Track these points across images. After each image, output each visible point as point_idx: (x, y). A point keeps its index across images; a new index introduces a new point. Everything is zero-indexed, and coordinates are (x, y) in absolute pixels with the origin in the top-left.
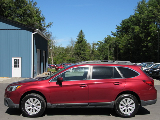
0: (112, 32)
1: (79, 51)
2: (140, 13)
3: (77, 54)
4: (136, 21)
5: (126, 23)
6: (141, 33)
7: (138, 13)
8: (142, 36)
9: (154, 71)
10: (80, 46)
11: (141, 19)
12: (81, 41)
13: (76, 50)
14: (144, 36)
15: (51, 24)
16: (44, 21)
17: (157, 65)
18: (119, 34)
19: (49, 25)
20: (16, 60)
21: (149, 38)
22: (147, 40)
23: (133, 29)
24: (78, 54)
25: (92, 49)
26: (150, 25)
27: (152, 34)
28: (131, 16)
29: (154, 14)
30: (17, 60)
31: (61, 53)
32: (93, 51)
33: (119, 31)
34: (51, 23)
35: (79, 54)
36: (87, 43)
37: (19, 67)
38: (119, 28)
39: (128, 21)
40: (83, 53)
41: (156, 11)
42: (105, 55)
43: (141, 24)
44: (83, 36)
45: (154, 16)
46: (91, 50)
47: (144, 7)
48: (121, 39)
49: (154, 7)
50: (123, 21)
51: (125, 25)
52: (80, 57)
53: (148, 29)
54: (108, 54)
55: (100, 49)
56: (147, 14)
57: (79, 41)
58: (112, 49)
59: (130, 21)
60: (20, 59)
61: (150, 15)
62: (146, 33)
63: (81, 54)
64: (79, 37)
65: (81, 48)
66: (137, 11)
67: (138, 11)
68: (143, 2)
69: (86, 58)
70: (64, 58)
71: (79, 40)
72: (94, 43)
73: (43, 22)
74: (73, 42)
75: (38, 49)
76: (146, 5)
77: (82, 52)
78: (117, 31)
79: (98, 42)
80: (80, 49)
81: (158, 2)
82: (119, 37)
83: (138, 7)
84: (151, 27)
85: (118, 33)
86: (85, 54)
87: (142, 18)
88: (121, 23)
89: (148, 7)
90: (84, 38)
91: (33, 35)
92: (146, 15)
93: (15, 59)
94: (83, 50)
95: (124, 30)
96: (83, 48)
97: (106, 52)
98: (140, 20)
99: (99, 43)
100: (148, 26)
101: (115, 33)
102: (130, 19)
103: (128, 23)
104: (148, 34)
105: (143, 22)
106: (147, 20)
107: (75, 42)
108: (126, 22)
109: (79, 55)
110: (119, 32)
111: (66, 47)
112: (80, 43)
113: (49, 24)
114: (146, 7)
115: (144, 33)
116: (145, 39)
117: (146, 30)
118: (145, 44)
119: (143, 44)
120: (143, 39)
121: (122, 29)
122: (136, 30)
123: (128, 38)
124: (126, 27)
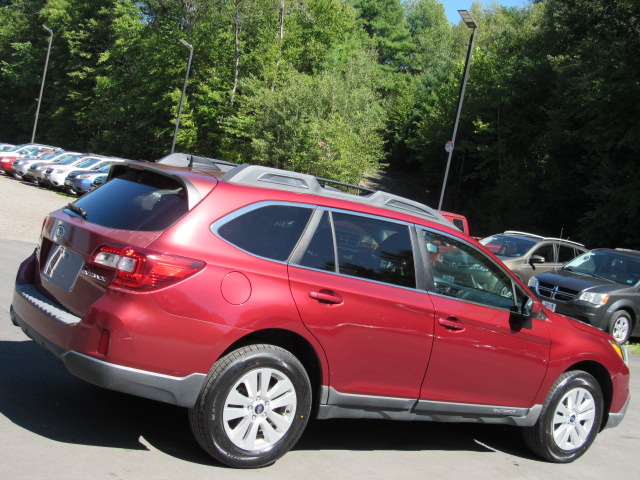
6: (74, 26)
8: (74, 40)
14: (80, 40)
21: (104, 57)
22: (96, 57)
26: (119, 7)
27: (118, 42)
53: (106, 18)
62: (95, 32)
84: (120, 15)
100: (110, 6)
104: (102, 38)
115: (87, 29)
116: (83, 54)
117: (96, 19)
118: (82, 76)
119: (74, 74)
120: (76, 55)
122: (51, 7)
123: (2, 31)
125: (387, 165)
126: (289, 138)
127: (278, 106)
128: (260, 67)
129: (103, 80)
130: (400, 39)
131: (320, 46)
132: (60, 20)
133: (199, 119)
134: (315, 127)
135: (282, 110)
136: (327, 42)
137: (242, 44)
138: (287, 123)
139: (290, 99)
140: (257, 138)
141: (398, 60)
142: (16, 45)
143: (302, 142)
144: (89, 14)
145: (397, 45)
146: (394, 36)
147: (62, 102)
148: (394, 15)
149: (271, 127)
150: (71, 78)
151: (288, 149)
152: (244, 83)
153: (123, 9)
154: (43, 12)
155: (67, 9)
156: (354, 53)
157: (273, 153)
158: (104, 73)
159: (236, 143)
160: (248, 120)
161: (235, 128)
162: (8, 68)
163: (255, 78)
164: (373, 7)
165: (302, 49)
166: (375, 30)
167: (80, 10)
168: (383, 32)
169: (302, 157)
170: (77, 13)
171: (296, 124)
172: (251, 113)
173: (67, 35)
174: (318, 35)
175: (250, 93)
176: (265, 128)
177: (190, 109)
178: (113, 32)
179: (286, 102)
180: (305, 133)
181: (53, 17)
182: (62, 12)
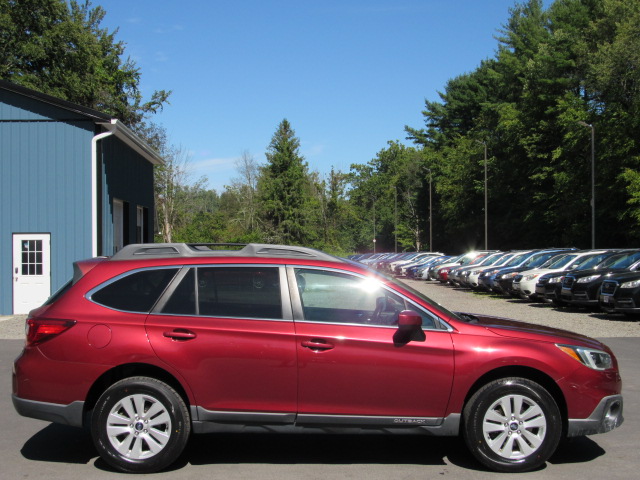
0: (407, 129)
1: (276, 204)
2: (519, 52)
3: (270, 217)
4: (502, 84)
5: (464, 93)
6: (527, 132)
7: (512, 50)
8: (529, 145)
9: (580, 281)
10: (282, 186)
11: (523, 76)
12: (284, 164)
13: (265, 200)
14: (535, 143)
15: (164, 99)
16: (134, 87)
17: (591, 260)
18: (437, 137)
19: (154, 103)
20: (27, 246)
21: (557, 153)
22: (550, 157)
23: (494, 116)
24: (273, 218)
25: (329, 197)
26: (561, 102)
27: (567, 136)
28: (482, 63)
29: (574, 57)
30: (32, 242)
31: (201, 212)
32: (332, 206)
33: (435, 122)
34: (163, 93)
35: (276, 218)
36: (310, 172)
37: (40, 272)
38: (437, 112)
39: (471, 83)
40: (291, 213)
41: (581, 46)
42: (383, 219)
43: (526, 95)
44: (293, 145)
45: (574, 64)
46: (325, 201)
47: (535, 28)
48: (445, 155)
49: (576, 30)
50: (451, 84)
51: (462, 101)
52: (282, 230)
53: (553, 117)
54: (395, 217)
55: (360, 198)
56: (546, 54)
57: (276, 163)
58: (410, 197)
59: (482, 84)
60: (45, 239)
61: (561, 58)
62: (546, 132)
63: (283, 219)
64: (276, 147)
65: (285, 193)
66: (509, 43)
67: (513, 43)
68: (532, 9)
69: (303, 235)
70: (214, 232)
71: (275, 159)
72: (336, 172)
73: (132, 89)
74: (252, 167)
75: (115, 201)
76: (542, 18)
77: (288, 210)
78: (429, 122)
79: (353, 167)
80: (282, 198)
81: (592, 9)
82: (437, 147)
83: (513, 26)
84: (564, 110)
85: (435, 134)
86: (299, 216)
87: (527, 70)
88: (445, 93)
89: (552, 28)
90: (295, 152)
91: (99, 142)
92: (542, 60)
93: (24, 242)
94: (293, 203)
95: (455, 121)
96: (294, 194)
97: (383, 209)
98: (521, 79)
99: (354, 170)
100: (554, 104)
101: (422, 131)
102: (481, 76)
103: (473, 93)
104: (554, 137)
105: (531, 87)
106: (549, 81)
107: (260, 168)
108: (464, 88)
109: (276, 223)
110: (436, 126)
111: (225, 190)
112: (281, 172)
113: (155, 97)
114: (542, 29)
115: (539, 132)
116: (540, 156)
117: (545, 120)
118: (542, 176)
119: (535, 176)
120: (535, 158)
121: (450, 116)
122: (504, 119)
123: (472, 152)
124: (465, 107)
129: (561, 177)
132: (513, 129)
144: (540, 116)
147: (530, 206)
150: (534, 181)
153: (566, 104)
154: (500, 126)
155: (519, 117)
158: (559, 170)
162: (481, 185)
167: (531, 116)
170: (528, 119)
173: (523, 141)
178: (560, 127)
181: (508, 128)
182: (516, 121)
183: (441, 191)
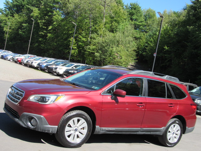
6: (41, 19)
8: (41, 23)
14: (43, 23)
22: (48, 28)
27: (54, 23)
33: (7, 7)
38: (8, 4)
43: (42, 7)
48: (9, 19)
51: (18, 2)
62: (47, 20)
78: (5, 7)
82: (7, 16)
84: (55, 15)
85: (6, 11)
95: (14, 8)
101: (2, 9)
104: (50, 22)
105: (44, 5)
110: (7, 8)
115: (45, 19)
116: (44, 27)
117: (48, 16)
118: (43, 34)
119: (41, 33)
120: (42, 27)
121: (13, 6)
122: (34, 13)
123: (19, 20)
124: (19, 5)
125: (137, 61)
126: (106, 52)
127: (103, 43)
128: (98, 31)
129: (49, 35)
130: (141, 22)
131: (116, 24)
132: (37, 17)
133: (79, 47)
134: (114, 49)
135: (104, 44)
136: (118, 23)
137: (92, 23)
138: (106, 48)
139: (107, 40)
140: (96, 52)
141: (141, 28)
142: (24, 25)
143: (110, 54)
144: (46, 15)
145: (140, 24)
146: (139, 21)
147: (37, 42)
148: (139, 14)
149: (101, 49)
150: (40, 34)
151: (106, 56)
152: (92, 35)
153: (56, 13)
154: (32, 14)
155: (39, 13)
156: (126, 26)
157: (101, 57)
158: (50, 33)
159: (90, 54)
160: (94, 47)
161: (90, 49)
162: (21, 32)
163: (96, 34)
164: (132, 12)
165: (111, 25)
166: (134, 19)
167: (43, 14)
168: (136, 20)
169: (110, 58)
171: (109, 48)
172: (95, 45)
173: (39, 21)
174: (115, 21)
175: (94, 39)
176: (99, 50)
177: (76, 43)
178: (53, 20)
179: (106, 42)
180: (111, 51)
181: (35, 16)
182: (38, 14)
183: (5, 30)
